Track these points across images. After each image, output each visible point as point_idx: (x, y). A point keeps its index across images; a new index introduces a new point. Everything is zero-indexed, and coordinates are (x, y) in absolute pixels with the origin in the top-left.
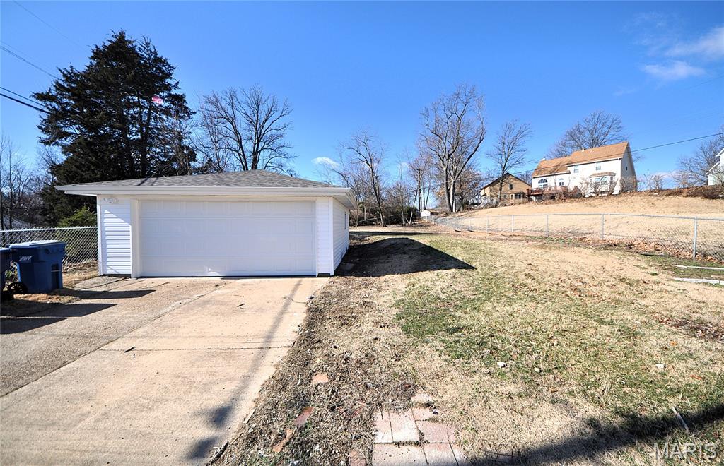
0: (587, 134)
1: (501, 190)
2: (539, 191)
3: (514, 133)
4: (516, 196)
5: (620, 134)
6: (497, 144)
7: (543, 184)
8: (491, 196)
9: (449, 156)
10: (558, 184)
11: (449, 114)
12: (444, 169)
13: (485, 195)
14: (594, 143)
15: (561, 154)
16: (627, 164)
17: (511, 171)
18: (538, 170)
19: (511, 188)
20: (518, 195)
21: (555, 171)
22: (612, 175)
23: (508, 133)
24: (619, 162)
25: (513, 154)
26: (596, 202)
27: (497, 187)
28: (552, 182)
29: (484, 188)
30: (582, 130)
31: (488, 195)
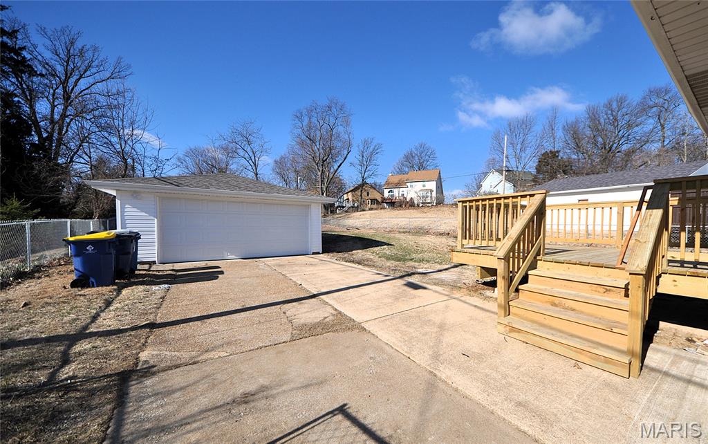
0: (416, 158)
1: (361, 196)
2: (389, 199)
3: (371, 149)
4: (372, 202)
5: (435, 162)
6: (358, 157)
7: (391, 194)
8: (353, 200)
9: (324, 161)
10: (400, 195)
11: (322, 122)
12: (319, 173)
13: (348, 199)
14: (421, 167)
15: (401, 172)
16: (439, 185)
17: (368, 181)
18: (388, 183)
19: (368, 195)
20: (374, 201)
21: (399, 185)
22: (431, 191)
23: (366, 148)
24: (435, 183)
25: (371, 167)
26: (425, 210)
27: (358, 193)
28: (397, 193)
29: (347, 193)
30: (413, 155)
31: (350, 200)
